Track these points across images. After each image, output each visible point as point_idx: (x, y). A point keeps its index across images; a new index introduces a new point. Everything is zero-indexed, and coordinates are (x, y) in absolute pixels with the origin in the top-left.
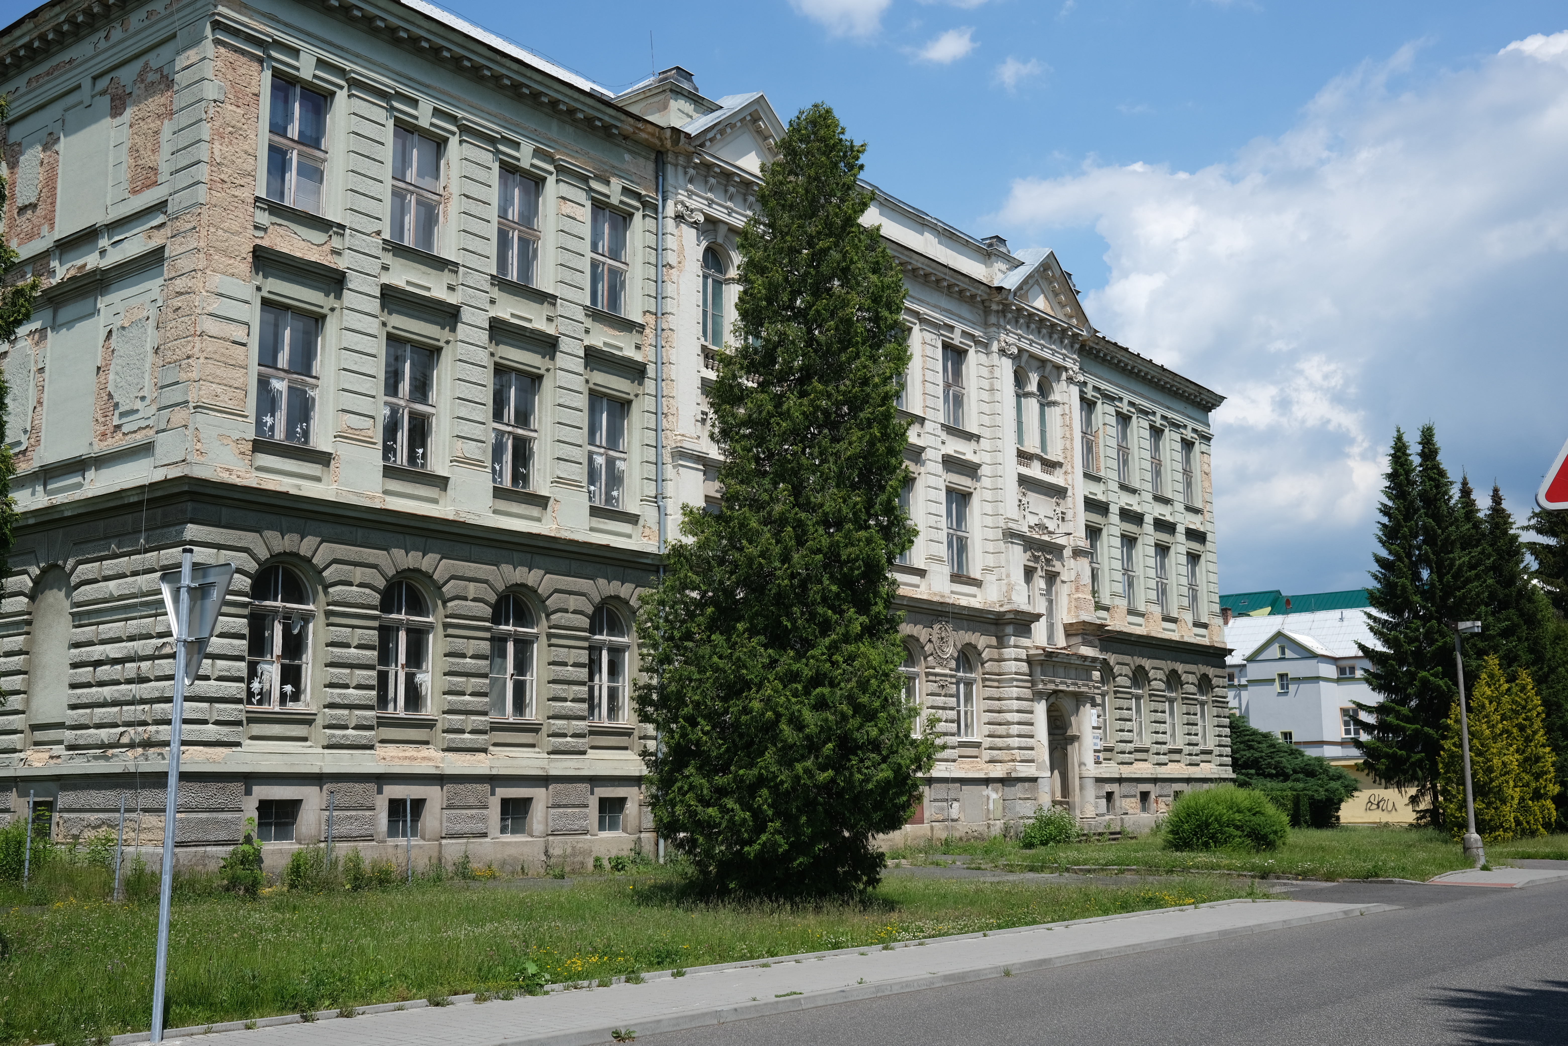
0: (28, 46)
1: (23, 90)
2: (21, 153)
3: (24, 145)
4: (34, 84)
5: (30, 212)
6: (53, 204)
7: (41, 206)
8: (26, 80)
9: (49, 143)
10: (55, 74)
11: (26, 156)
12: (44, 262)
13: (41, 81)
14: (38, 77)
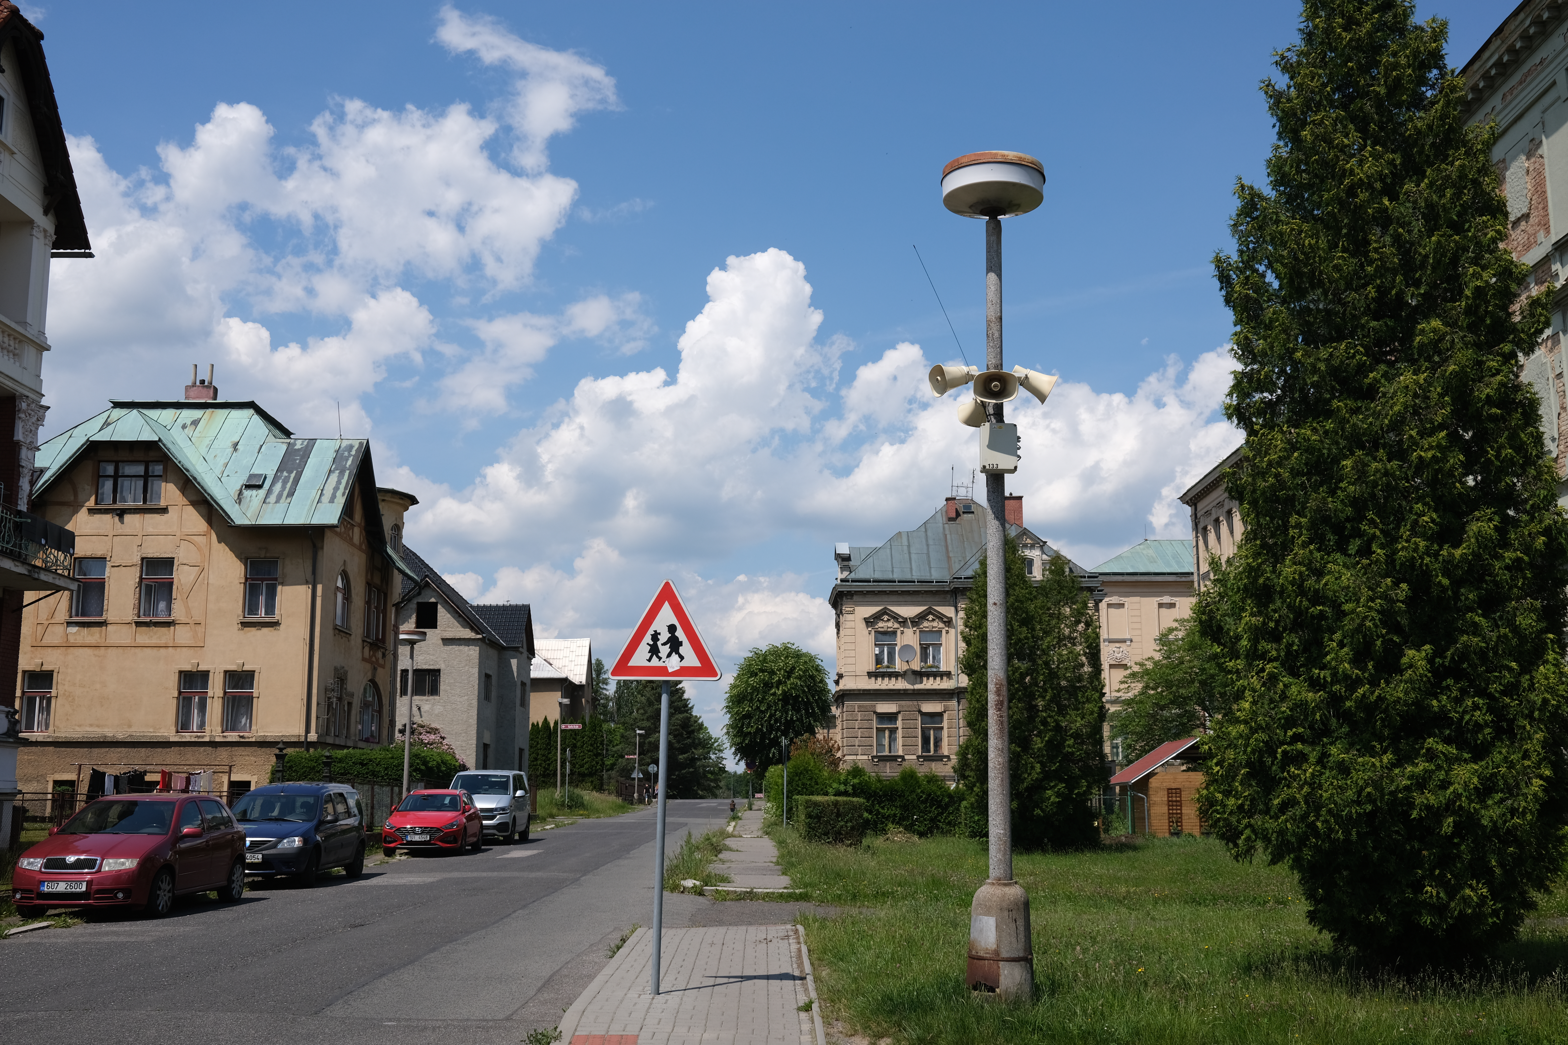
0: (1498, 64)
1: (1499, 107)
2: (1506, 169)
3: (1507, 160)
4: (1509, 98)
5: (1523, 223)
6: (1545, 208)
7: (1534, 213)
8: (1501, 97)
9: (1532, 148)
10: (1528, 79)
11: (1512, 170)
12: (1545, 268)
13: (1515, 92)
14: (1512, 89)
